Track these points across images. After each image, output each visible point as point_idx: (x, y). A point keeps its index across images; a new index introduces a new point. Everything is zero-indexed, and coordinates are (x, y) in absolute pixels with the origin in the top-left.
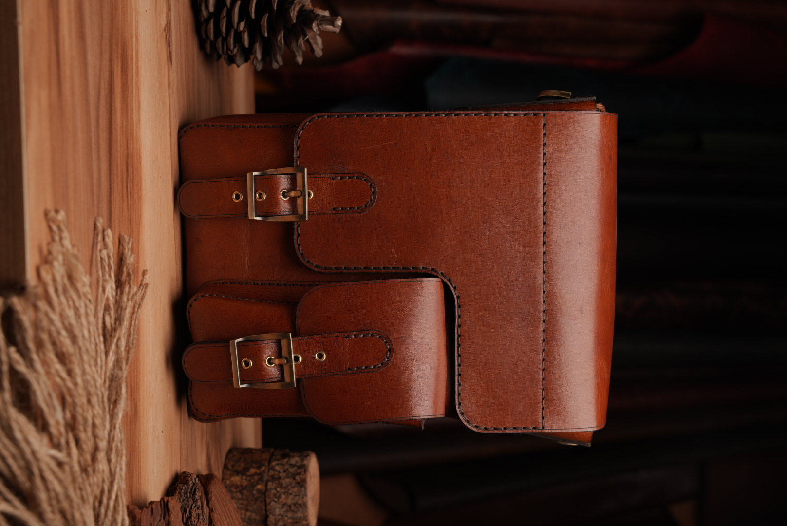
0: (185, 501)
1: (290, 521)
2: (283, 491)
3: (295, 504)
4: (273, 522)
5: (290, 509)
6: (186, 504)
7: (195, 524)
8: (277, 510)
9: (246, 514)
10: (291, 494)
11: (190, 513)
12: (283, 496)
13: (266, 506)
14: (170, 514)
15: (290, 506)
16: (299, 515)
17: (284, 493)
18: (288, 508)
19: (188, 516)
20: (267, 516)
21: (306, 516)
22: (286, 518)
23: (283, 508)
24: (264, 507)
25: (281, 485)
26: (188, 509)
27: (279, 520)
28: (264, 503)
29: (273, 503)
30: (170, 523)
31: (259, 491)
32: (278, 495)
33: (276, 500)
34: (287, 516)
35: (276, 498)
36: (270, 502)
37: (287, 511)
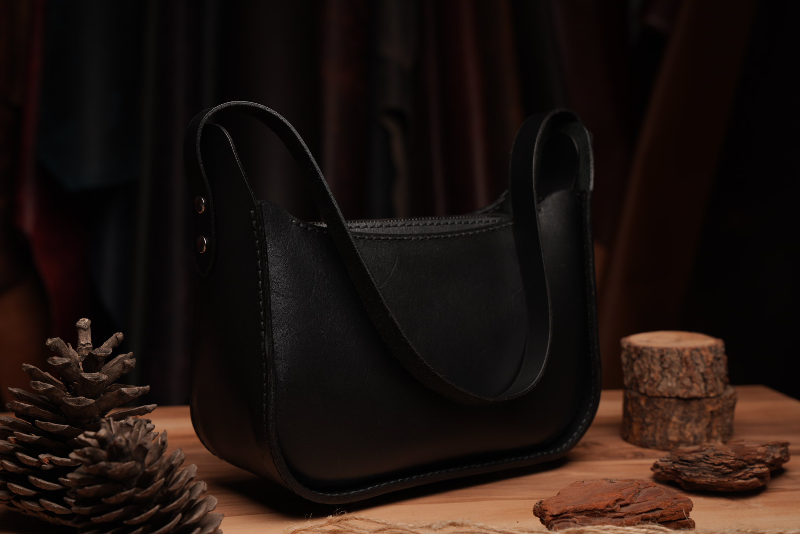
0: (705, 471)
1: (684, 370)
2: (646, 376)
3: (662, 363)
4: (684, 390)
5: (668, 368)
6: (707, 469)
7: (733, 458)
8: (670, 384)
9: (675, 423)
10: (649, 365)
11: (719, 465)
12: (652, 375)
13: (665, 397)
14: (565, 511)
15: (664, 369)
16: (675, 358)
17: (650, 373)
18: (666, 371)
19: (724, 467)
20: (678, 398)
21: (678, 350)
22: (681, 375)
23: (667, 377)
24: (666, 400)
25: (642, 377)
26: (715, 467)
27: (682, 384)
28: (662, 399)
29: (660, 389)
30: (576, 510)
31: (647, 404)
32: (650, 382)
33: (656, 384)
34: (678, 373)
35: (653, 384)
36: (659, 392)
37: (671, 372)
